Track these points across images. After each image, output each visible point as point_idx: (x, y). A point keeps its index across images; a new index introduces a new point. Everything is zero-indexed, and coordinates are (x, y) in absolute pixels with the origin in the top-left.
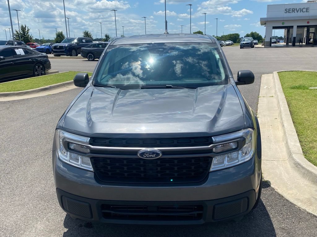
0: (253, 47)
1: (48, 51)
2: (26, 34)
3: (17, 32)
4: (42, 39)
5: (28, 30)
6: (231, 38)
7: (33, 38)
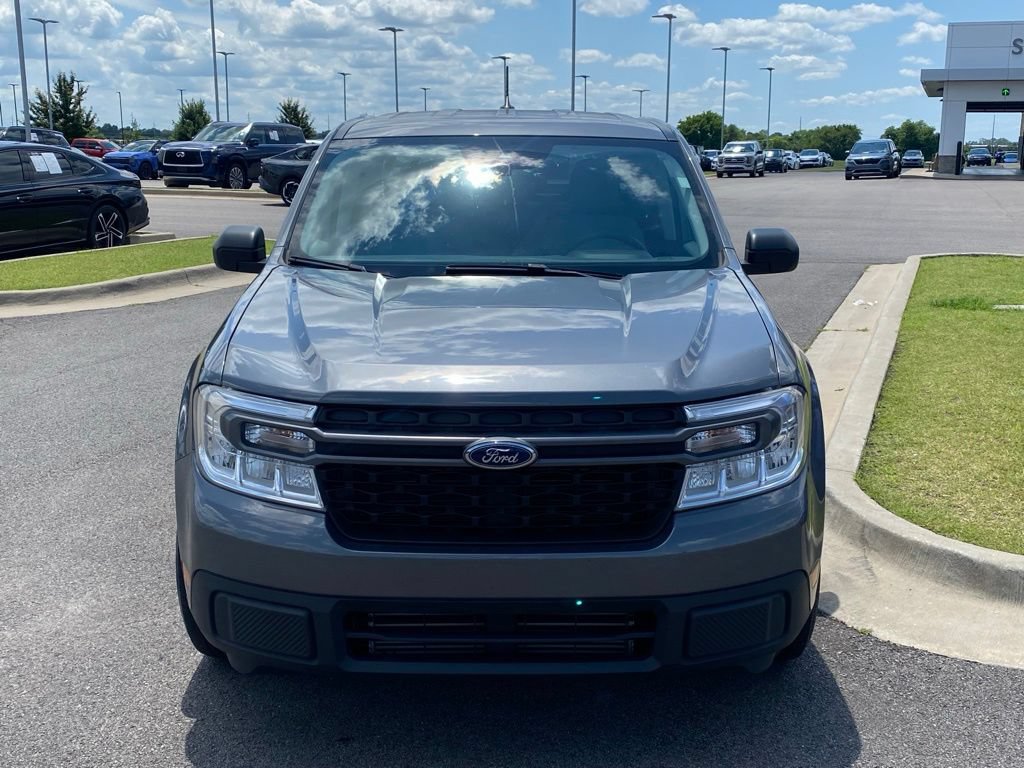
0: (894, 175)
1: (147, 169)
2: (71, 107)
3: (40, 98)
4: (128, 128)
5: (80, 93)
6: (829, 141)
7: (95, 120)
